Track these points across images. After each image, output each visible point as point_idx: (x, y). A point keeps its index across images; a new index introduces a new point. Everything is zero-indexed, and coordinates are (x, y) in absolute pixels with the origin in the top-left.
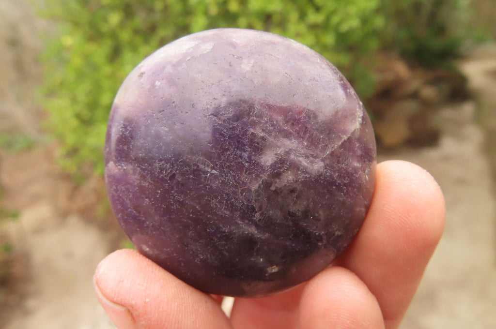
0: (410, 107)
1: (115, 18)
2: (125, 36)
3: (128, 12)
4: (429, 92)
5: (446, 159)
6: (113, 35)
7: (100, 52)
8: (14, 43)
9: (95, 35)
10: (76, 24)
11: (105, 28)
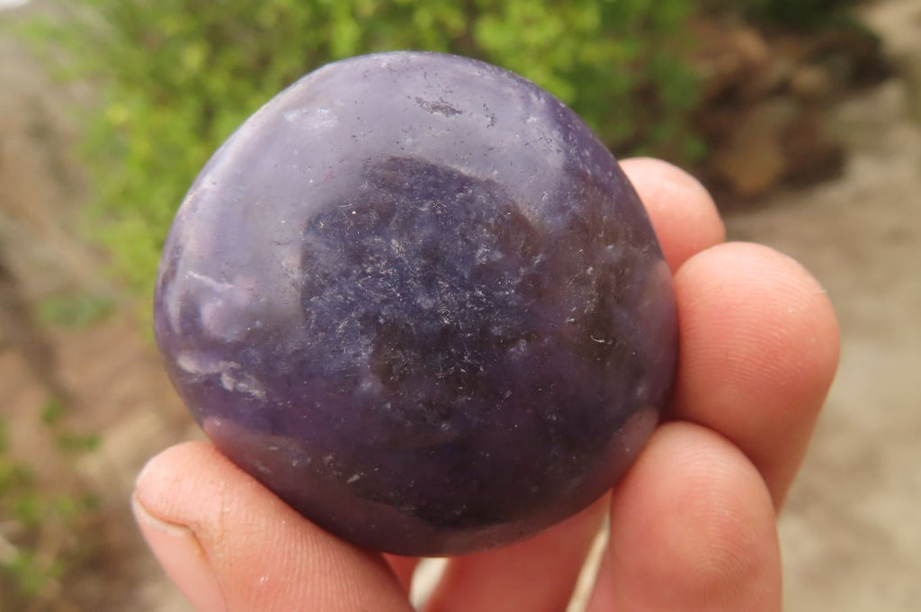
0: (778, 113)
1: (193, 57)
2: (218, 84)
3: (216, 39)
4: (810, 78)
5: (863, 198)
6: (197, 87)
7: (179, 122)
8: (41, 132)
9: (165, 93)
10: (128, 81)
11: (180, 78)
